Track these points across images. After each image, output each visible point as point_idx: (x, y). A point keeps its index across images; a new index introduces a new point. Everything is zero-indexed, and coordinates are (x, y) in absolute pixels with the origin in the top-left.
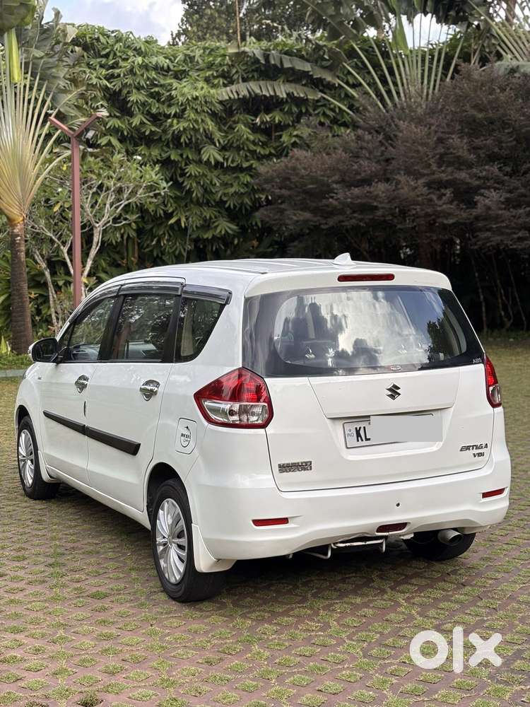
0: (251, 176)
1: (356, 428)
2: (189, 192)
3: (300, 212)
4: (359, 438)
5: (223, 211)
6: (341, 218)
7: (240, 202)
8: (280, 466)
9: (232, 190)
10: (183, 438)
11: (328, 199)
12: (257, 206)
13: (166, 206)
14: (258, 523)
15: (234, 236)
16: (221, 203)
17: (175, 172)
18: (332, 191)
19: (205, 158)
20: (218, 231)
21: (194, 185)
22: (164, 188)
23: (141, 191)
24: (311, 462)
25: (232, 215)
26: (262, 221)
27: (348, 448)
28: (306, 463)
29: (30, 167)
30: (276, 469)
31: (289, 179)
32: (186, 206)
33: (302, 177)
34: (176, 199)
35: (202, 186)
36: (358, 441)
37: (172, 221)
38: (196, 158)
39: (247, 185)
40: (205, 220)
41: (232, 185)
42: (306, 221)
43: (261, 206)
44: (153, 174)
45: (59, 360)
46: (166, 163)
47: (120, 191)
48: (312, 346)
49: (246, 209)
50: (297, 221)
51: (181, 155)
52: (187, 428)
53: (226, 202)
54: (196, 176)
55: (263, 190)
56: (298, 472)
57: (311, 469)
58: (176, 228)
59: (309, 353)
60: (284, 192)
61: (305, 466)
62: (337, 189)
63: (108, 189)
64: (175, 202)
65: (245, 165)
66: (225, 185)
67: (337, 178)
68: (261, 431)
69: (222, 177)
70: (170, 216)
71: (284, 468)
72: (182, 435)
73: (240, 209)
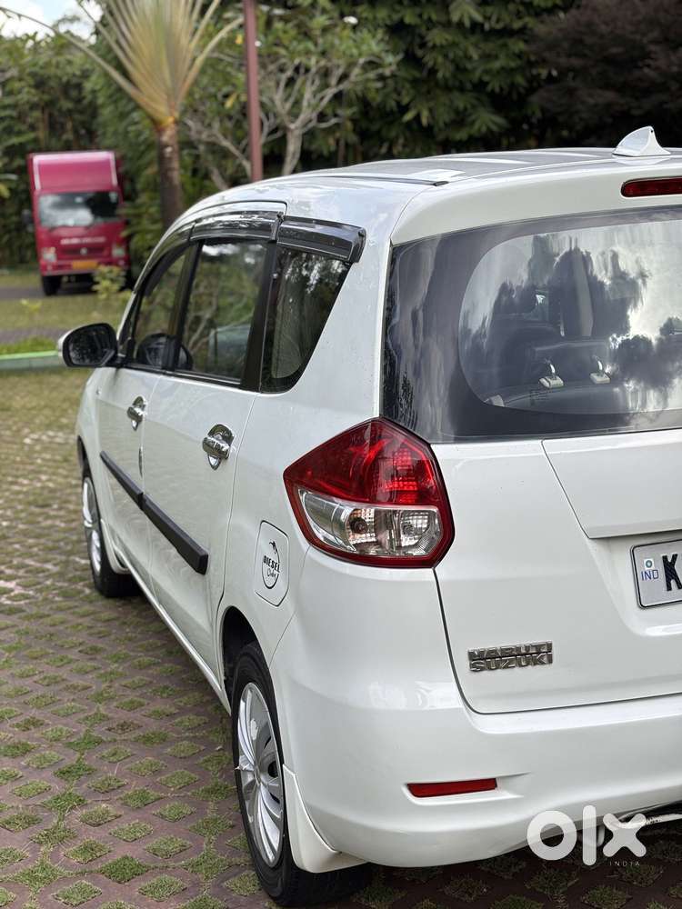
0: (526, 41)
1: (665, 558)
2: (433, 72)
3: (599, 91)
4: (673, 583)
5: (484, 98)
6: (664, 97)
7: (509, 81)
8: (472, 656)
9: (497, 65)
10: (266, 567)
11: (641, 68)
12: (534, 85)
13: (399, 94)
14: (420, 790)
15: (501, 135)
16: (480, 86)
17: (411, 43)
18: (647, 55)
19: (455, 18)
20: (476, 126)
21: (440, 59)
22: (390, 64)
23: (356, 71)
24: (549, 646)
25: (499, 102)
26: (543, 110)
27: (643, 607)
28: (538, 648)
29: (184, 40)
30: (463, 663)
31: (581, 41)
32: (429, 92)
33: (602, 36)
34: (415, 82)
35: (453, 61)
36: (669, 588)
37: (409, 116)
38: (443, 18)
39: (519, 56)
40: (457, 112)
41: (496, 57)
42: (609, 105)
43: (540, 86)
44: (373, 44)
45: (118, 362)
46: (397, 30)
47: (326, 73)
48: (558, 358)
49: (519, 94)
50: (596, 105)
51: (420, 16)
52: (274, 544)
53: (487, 83)
54: (442, 46)
55: (543, 62)
56: (517, 669)
57: (550, 661)
58: (415, 126)
59: (550, 375)
60: (576, 62)
61: (537, 655)
62: (655, 53)
63: (307, 70)
64: (414, 87)
65: (517, 25)
66: (487, 57)
67: (655, 34)
68: (426, 574)
69: (482, 45)
70: (404, 109)
71: (483, 660)
72: (266, 560)
73: (510, 93)
